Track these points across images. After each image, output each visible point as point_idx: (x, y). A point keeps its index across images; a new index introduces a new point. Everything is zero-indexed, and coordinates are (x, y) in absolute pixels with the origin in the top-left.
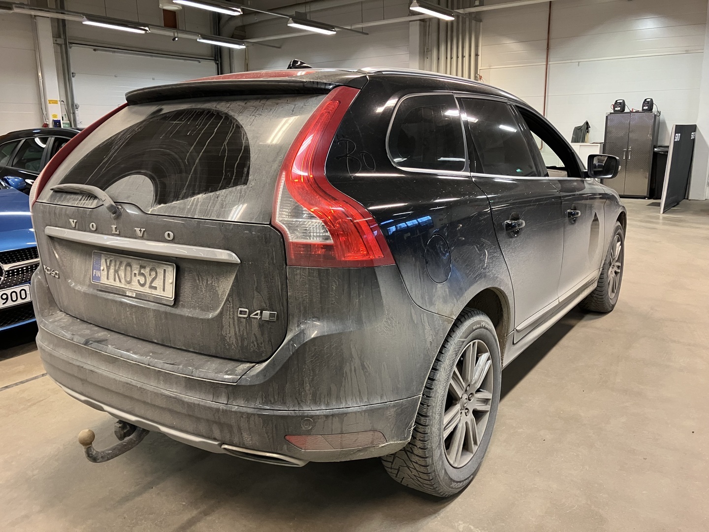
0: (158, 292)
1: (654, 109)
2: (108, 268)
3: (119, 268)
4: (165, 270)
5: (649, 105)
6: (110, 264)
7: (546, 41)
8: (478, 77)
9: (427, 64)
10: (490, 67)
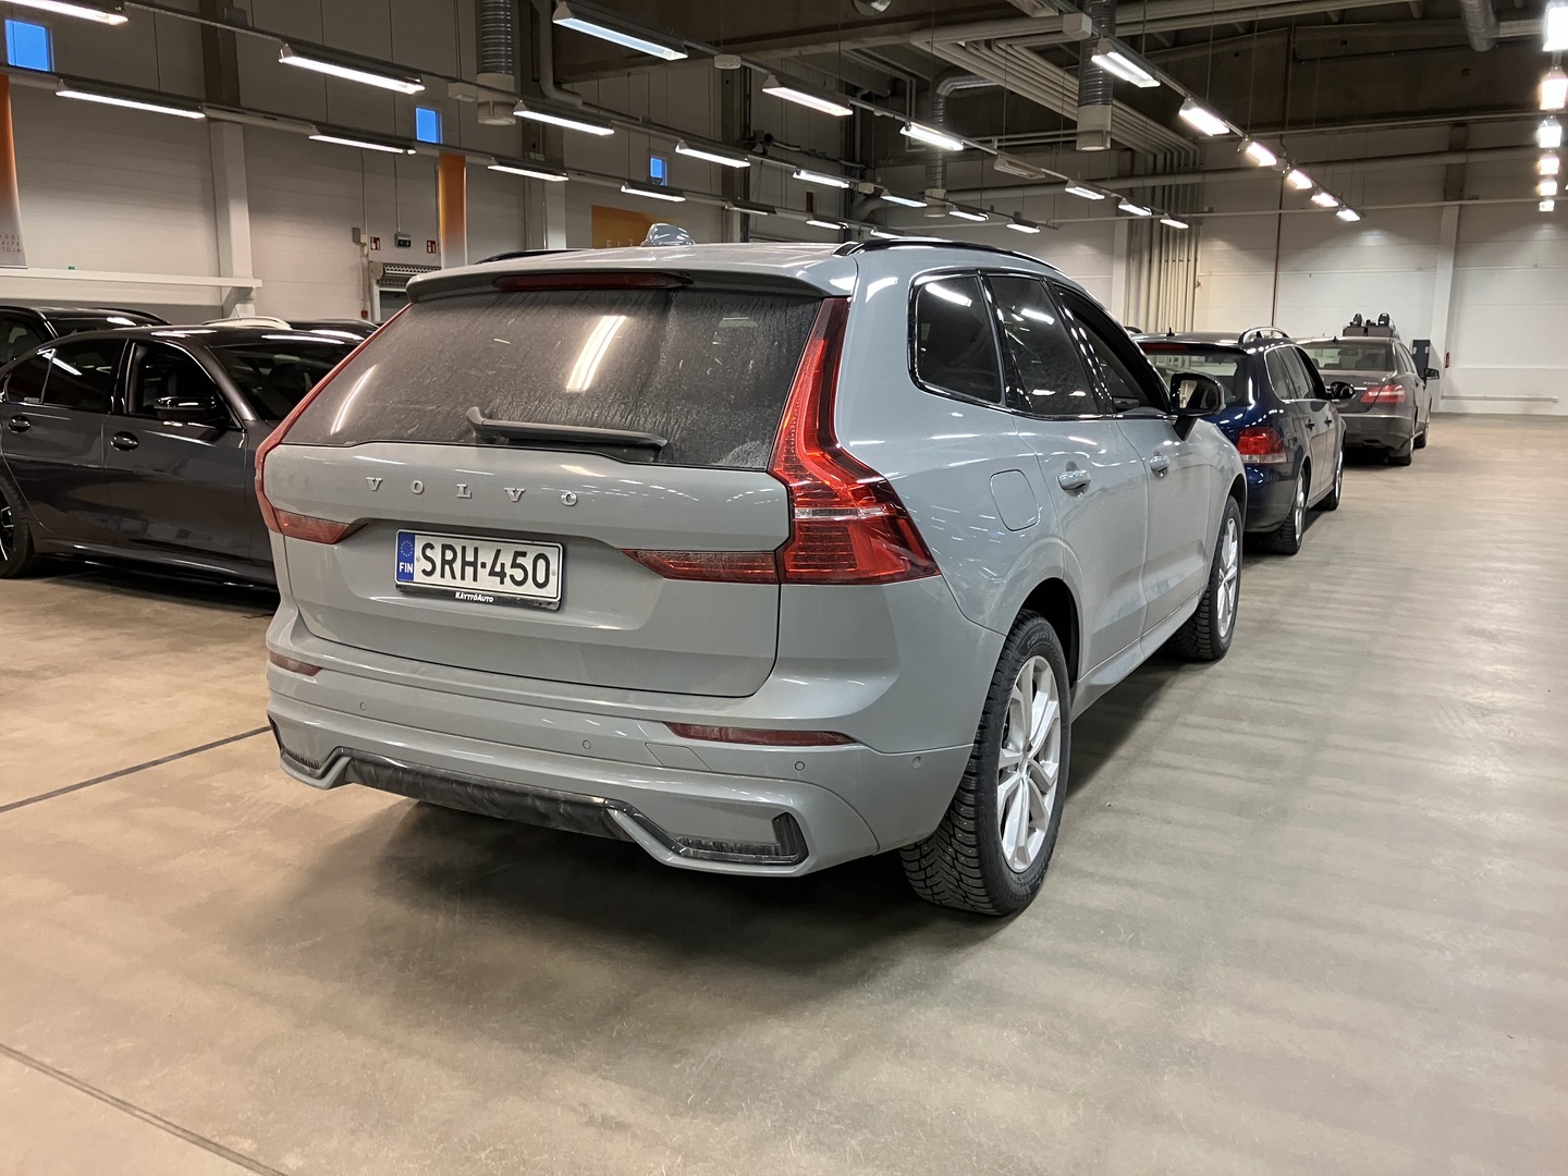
1: (1391, 324)
5: (1385, 319)
7: (1275, 251)
8: (1196, 285)
9: (1134, 267)
10: (1210, 274)
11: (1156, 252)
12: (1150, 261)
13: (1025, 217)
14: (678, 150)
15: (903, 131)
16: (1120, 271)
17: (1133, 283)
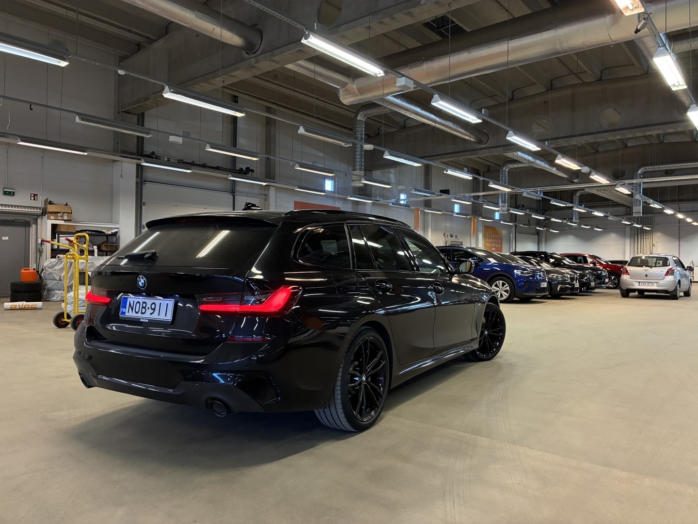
7: (678, 236)
8: (653, 245)
9: (632, 240)
10: (658, 242)
11: (639, 236)
12: (638, 238)
13: (599, 226)
14: (532, 216)
15: (593, 213)
16: (628, 242)
17: (632, 245)
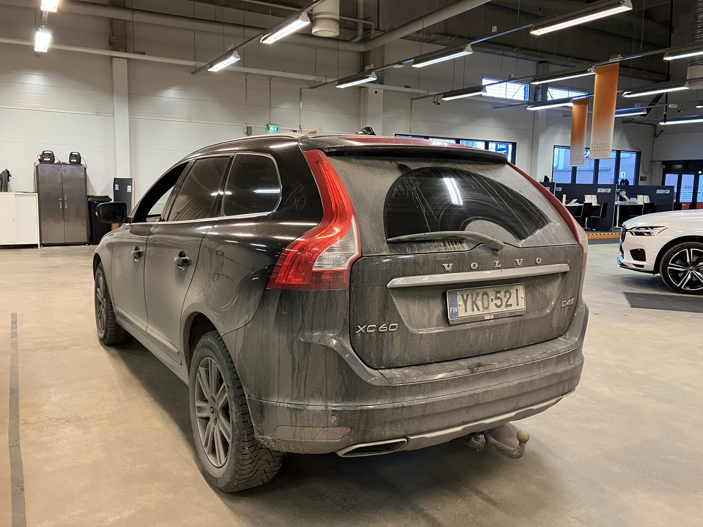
0: (514, 308)
2: (465, 302)
3: (476, 298)
4: (517, 290)
6: (467, 298)
